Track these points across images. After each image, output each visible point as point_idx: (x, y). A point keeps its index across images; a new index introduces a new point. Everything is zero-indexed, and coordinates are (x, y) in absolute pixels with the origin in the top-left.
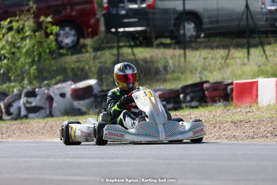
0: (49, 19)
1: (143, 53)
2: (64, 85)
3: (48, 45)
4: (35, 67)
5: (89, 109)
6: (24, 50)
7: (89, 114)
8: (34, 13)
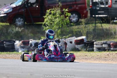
1: (106, 26)
2: (72, 38)
3: (66, 21)
4: (60, 30)
5: (82, 49)
6: (56, 23)
7: (82, 51)
8: (61, 7)
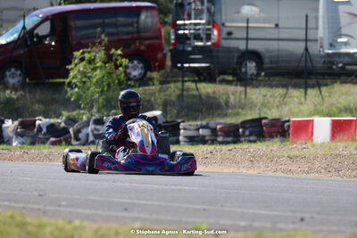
0: (119, 52)
1: (206, 88)
3: (117, 76)
4: (103, 96)
6: (95, 80)
8: (105, 45)
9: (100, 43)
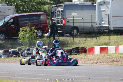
0: (34, 28)
1: (61, 38)
3: (34, 35)
6: (27, 37)
9: (28, 25)
